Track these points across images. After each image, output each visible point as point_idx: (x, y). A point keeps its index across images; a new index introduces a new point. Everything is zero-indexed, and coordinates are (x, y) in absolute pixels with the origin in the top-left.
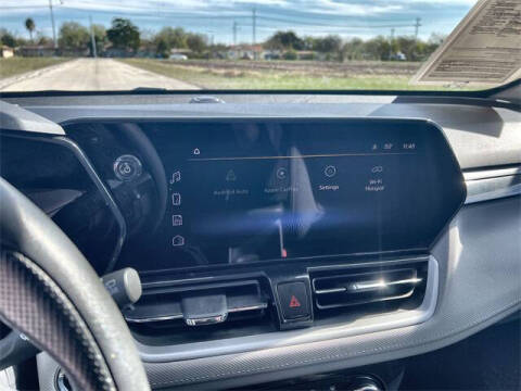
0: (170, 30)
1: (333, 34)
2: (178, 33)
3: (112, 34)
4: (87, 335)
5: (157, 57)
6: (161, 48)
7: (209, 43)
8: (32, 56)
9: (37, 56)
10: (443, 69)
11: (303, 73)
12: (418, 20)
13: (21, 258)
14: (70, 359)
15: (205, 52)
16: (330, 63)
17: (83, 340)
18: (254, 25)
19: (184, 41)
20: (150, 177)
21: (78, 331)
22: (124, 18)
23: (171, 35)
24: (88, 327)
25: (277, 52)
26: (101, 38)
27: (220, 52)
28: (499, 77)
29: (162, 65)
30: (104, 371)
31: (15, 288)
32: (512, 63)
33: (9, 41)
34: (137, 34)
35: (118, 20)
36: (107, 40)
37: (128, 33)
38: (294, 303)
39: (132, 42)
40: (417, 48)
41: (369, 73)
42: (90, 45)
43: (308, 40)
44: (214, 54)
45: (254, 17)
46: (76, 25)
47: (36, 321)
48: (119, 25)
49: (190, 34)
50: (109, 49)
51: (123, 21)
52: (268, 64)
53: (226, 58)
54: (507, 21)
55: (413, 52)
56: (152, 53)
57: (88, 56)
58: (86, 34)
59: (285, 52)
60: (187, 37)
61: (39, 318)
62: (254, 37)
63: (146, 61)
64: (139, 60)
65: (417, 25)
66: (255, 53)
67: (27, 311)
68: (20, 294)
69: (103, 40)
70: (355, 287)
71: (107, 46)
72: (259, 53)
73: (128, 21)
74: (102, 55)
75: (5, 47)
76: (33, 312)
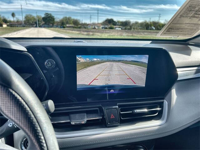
0: (66, 17)
1: (128, 20)
2: (69, 19)
3: (44, 19)
4: (35, 120)
5: (61, 27)
6: (63, 24)
7: (81, 23)
8: (14, 27)
9: (16, 27)
10: (169, 31)
11: (116, 34)
12: (160, 15)
13: (11, 91)
14: (28, 129)
15: (79, 26)
16: (127, 31)
17: (33, 122)
18: (98, 16)
19: (71, 22)
20: (58, 69)
21: (32, 119)
22: (49, 13)
23: (66, 19)
24: (35, 117)
25: (106, 26)
26: (40, 20)
27: (85, 26)
28: (190, 34)
29: (63, 30)
30: (41, 134)
31: (8, 102)
32: (195, 29)
33: (5, 21)
34: (54, 19)
35: (47, 14)
36: (42, 21)
37: (50, 18)
38: (112, 117)
39: (52, 22)
40: (159, 26)
41: (141, 34)
42: (36, 23)
43: (118, 22)
44: (83, 27)
45: (98, 13)
46: (31, 16)
47: (16, 114)
48: (47, 16)
49: (74, 19)
50: (43, 24)
51: (49, 14)
52: (103, 30)
53: (87, 28)
54: (193, 13)
55: (158, 27)
56: (59, 26)
57: (35, 27)
58: (35, 19)
59: (109, 26)
60: (72, 20)
61: (17, 113)
62: (98, 21)
63: (57, 29)
64: (54, 29)
65: (160, 17)
66: (98, 27)
67: (12, 111)
68: (10, 104)
69: (41, 21)
70: (135, 111)
71: (42, 23)
72: (100, 26)
73: (50, 14)
74: (40, 27)
75: (4, 23)
76: (15, 111)
